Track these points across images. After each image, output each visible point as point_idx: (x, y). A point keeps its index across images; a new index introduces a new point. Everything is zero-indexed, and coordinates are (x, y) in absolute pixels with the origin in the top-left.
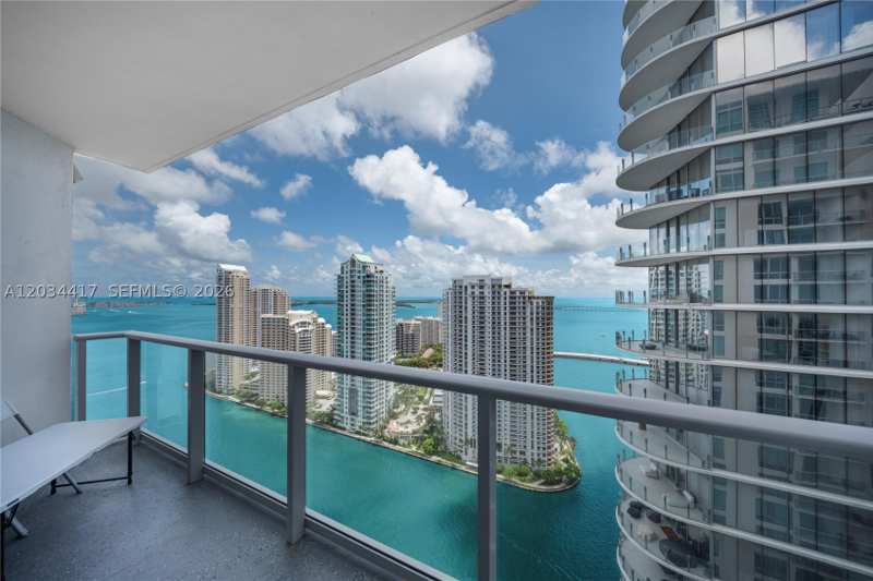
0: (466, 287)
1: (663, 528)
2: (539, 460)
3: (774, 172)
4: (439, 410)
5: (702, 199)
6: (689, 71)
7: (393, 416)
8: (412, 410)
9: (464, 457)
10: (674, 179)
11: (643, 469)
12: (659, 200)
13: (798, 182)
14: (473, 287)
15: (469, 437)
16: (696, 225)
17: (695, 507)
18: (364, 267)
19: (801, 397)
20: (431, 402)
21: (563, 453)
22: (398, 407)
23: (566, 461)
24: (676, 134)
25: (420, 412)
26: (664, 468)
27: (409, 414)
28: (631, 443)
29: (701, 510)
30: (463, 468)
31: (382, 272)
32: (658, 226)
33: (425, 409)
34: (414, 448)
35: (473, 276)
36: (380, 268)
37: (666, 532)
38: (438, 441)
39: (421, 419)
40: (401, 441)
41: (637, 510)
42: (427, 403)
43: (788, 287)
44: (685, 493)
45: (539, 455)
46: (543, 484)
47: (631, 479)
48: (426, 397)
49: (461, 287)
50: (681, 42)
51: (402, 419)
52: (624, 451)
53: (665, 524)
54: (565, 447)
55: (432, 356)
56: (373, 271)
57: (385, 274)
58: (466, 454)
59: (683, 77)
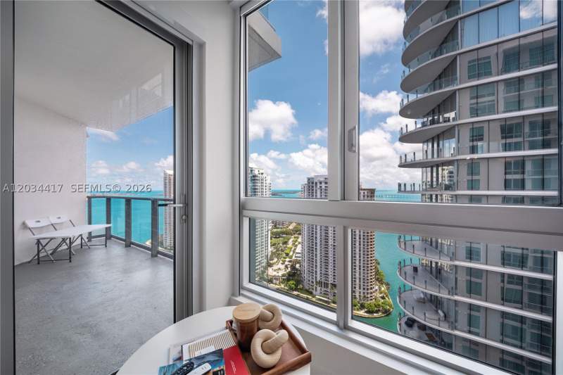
0: (316, 183)
1: (426, 334)
2: (365, 297)
3: (519, 101)
4: (299, 262)
5: (452, 123)
6: (445, 41)
7: (270, 265)
8: (281, 262)
9: (314, 292)
10: (437, 111)
11: (415, 297)
12: (424, 124)
13: (537, 107)
14: (321, 183)
15: (318, 280)
16: (448, 141)
17: (445, 320)
18: (251, 171)
19: (534, 255)
20: (294, 258)
21: (381, 293)
22: (273, 260)
23: (383, 298)
24: (438, 81)
25: (287, 263)
26: (429, 297)
27: (280, 264)
28: (406, 279)
29: (448, 322)
30: (314, 299)
31: (262, 174)
32: (427, 141)
33: (290, 261)
34: (282, 286)
35: (321, 176)
36: (261, 171)
37: (428, 337)
38: (299, 282)
39: (287, 268)
40: (274, 281)
41: (411, 323)
42: (291, 257)
43: (523, 180)
44: (440, 311)
45: (364, 293)
46: (366, 312)
47: (405, 302)
48: (291, 254)
49: (313, 183)
50: (442, 21)
51: (275, 267)
52: (404, 286)
53: (428, 332)
54: (383, 289)
55: (295, 228)
56: (256, 172)
57: (264, 175)
58: (316, 290)
59: (443, 43)
